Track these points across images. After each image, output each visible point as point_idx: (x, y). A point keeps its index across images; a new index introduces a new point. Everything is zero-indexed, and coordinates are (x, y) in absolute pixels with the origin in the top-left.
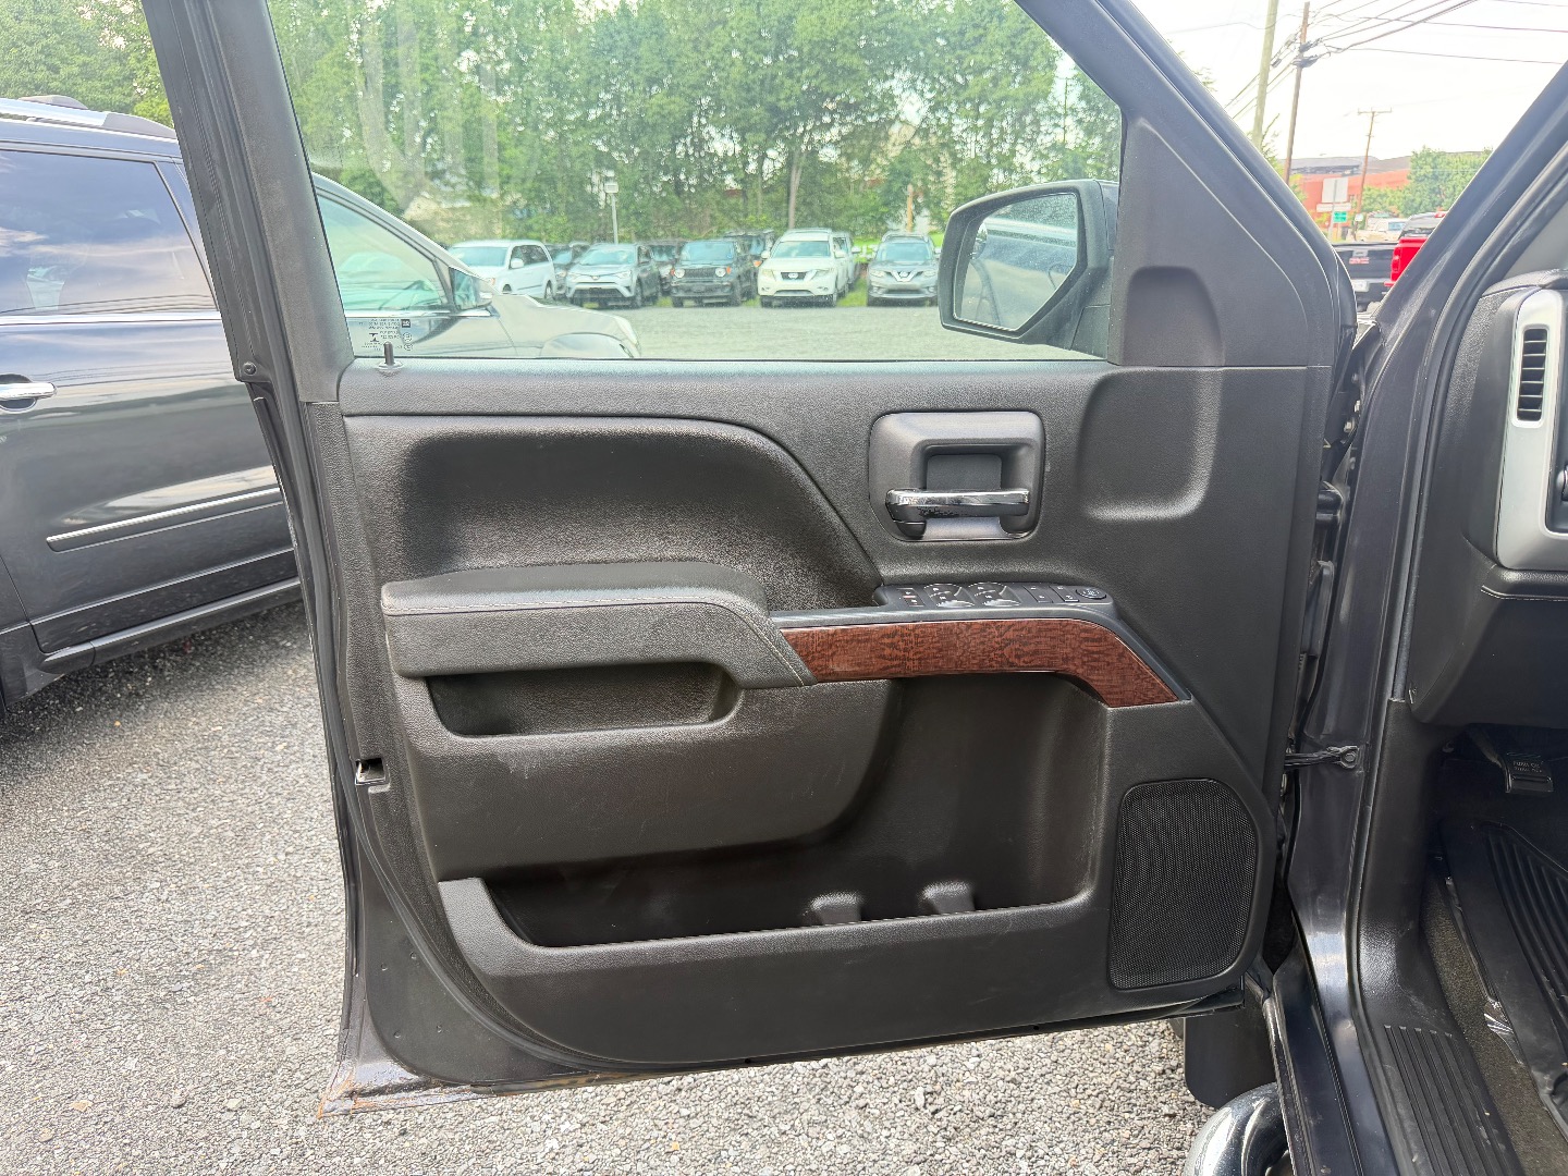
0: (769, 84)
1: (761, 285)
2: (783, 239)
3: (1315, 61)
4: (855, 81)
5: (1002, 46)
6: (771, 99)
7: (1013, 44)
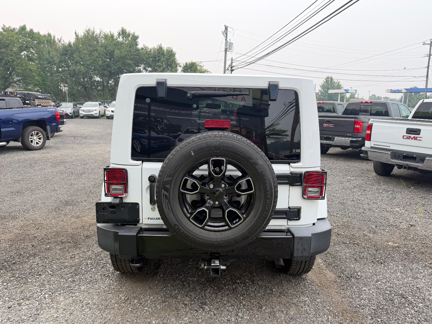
0: (108, 66)
1: (106, 114)
2: (112, 103)
3: (234, 70)
4: (130, 66)
5: (165, 62)
6: (110, 69)
7: (167, 61)
